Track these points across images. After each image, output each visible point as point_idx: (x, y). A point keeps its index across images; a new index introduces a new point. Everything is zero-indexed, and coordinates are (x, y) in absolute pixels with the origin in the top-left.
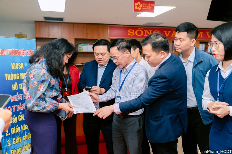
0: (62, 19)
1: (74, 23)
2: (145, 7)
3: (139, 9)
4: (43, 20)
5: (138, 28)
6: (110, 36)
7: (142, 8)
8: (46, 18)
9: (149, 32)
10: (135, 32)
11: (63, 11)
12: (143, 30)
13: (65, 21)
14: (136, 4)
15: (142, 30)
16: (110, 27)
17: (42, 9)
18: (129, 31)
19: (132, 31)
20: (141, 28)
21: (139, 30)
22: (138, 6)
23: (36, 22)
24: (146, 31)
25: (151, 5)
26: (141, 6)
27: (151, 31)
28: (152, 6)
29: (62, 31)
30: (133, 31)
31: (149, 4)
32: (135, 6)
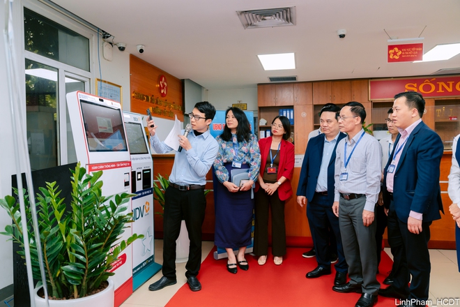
0: (294, 78)
1: (312, 82)
2: (407, 53)
3: (397, 58)
4: (269, 81)
5: (425, 79)
6: (371, 98)
7: (401, 55)
8: (271, 79)
9: (448, 85)
10: (418, 88)
11: (294, 68)
12: (434, 82)
13: (299, 80)
14: (391, 51)
15: (432, 82)
16: (371, 82)
17: (266, 69)
18: (406, 86)
19: (414, 87)
20: (429, 79)
21: (427, 82)
22: (395, 53)
23: (259, 84)
24: (441, 84)
25: (417, 49)
26: (400, 53)
27: (451, 83)
28: (418, 51)
29: (295, 95)
30: (415, 85)
31: (413, 49)
32: (389, 55)
